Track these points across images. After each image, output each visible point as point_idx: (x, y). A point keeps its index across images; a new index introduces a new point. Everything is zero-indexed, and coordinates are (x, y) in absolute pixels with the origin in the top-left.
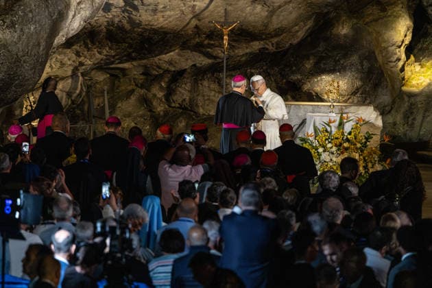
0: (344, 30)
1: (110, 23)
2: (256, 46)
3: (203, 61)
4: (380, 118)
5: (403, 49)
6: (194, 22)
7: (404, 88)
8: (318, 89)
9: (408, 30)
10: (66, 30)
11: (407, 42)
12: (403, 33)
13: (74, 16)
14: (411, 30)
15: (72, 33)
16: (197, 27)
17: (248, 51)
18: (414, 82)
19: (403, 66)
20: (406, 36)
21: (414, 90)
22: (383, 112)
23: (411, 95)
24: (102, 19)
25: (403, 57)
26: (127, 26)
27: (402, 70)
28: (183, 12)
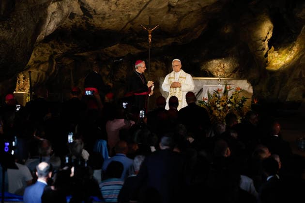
0: (228, 30)
1: (74, 26)
2: (170, 41)
3: (135, 51)
4: (251, 87)
5: (266, 42)
6: (129, 26)
7: (267, 68)
8: (210, 69)
9: (270, 30)
10: (45, 31)
11: (269, 37)
12: (266, 32)
13: (50, 22)
14: (272, 30)
15: (49, 33)
16: (131, 29)
17: (165, 44)
18: (274, 64)
20: (268, 33)
21: (274, 69)
22: (253, 84)
23: (272, 72)
24: (68, 22)
25: (267, 47)
26: (85, 28)
27: (266, 55)
28: (121, 19)
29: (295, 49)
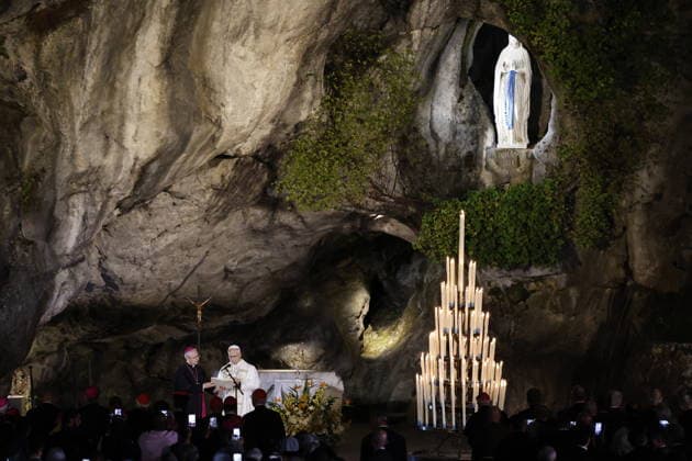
0: (308, 303)
1: (93, 302)
2: (228, 319)
3: (180, 334)
4: (341, 383)
5: (361, 319)
6: (170, 299)
7: (363, 355)
8: (284, 357)
9: (366, 302)
10: (51, 309)
11: (365, 313)
12: (361, 305)
13: (58, 296)
14: (368, 302)
15: (57, 312)
16: (173, 303)
17: (220, 324)
18: (372, 350)
19: (362, 335)
20: (363, 307)
21: (373, 356)
22: (344, 377)
23: (370, 361)
24: (84, 297)
25: (362, 326)
26: (109, 304)
27: (361, 338)
28: (159, 290)
29: (401, 328)
